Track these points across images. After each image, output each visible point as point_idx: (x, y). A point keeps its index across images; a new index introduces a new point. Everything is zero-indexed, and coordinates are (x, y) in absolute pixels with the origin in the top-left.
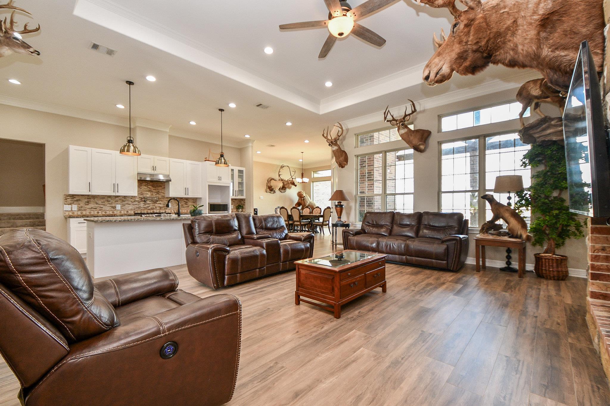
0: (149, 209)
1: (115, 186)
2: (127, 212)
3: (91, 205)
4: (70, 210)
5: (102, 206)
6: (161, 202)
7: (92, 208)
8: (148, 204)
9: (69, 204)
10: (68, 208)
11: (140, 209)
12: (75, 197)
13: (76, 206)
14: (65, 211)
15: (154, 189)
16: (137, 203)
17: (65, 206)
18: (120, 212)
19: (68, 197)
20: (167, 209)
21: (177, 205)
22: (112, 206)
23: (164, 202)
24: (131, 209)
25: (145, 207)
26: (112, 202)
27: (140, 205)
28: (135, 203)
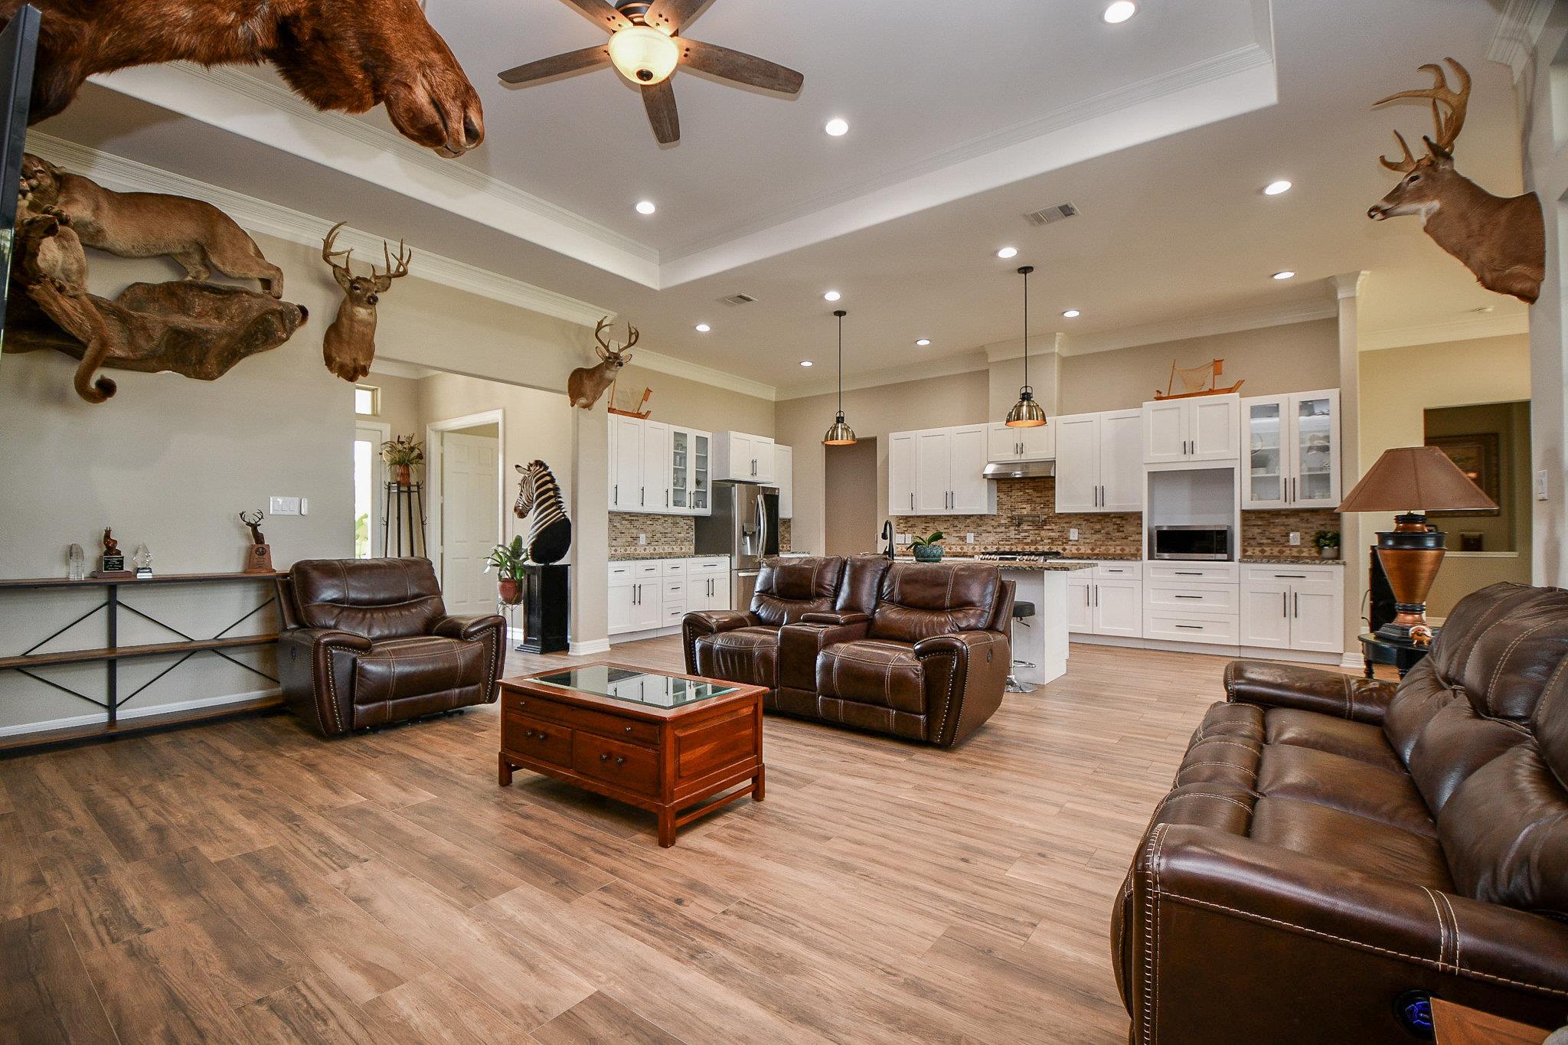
0: (1027, 544)
1: (949, 497)
4: (903, 542)
6: (1053, 526)
8: (1026, 531)
9: (902, 533)
11: (1010, 543)
13: (911, 536)
14: (897, 544)
15: (1038, 495)
16: (1003, 529)
18: (974, 548)
19: (901, 521)
20: (1069, 543)
21: (1094, 534)
22: (960, 536)
23: (1062, 527)
24: (992, 543)
25: (1019, 539)
26: (960, 528)
27: (1008, 534)
28: (999, 530)
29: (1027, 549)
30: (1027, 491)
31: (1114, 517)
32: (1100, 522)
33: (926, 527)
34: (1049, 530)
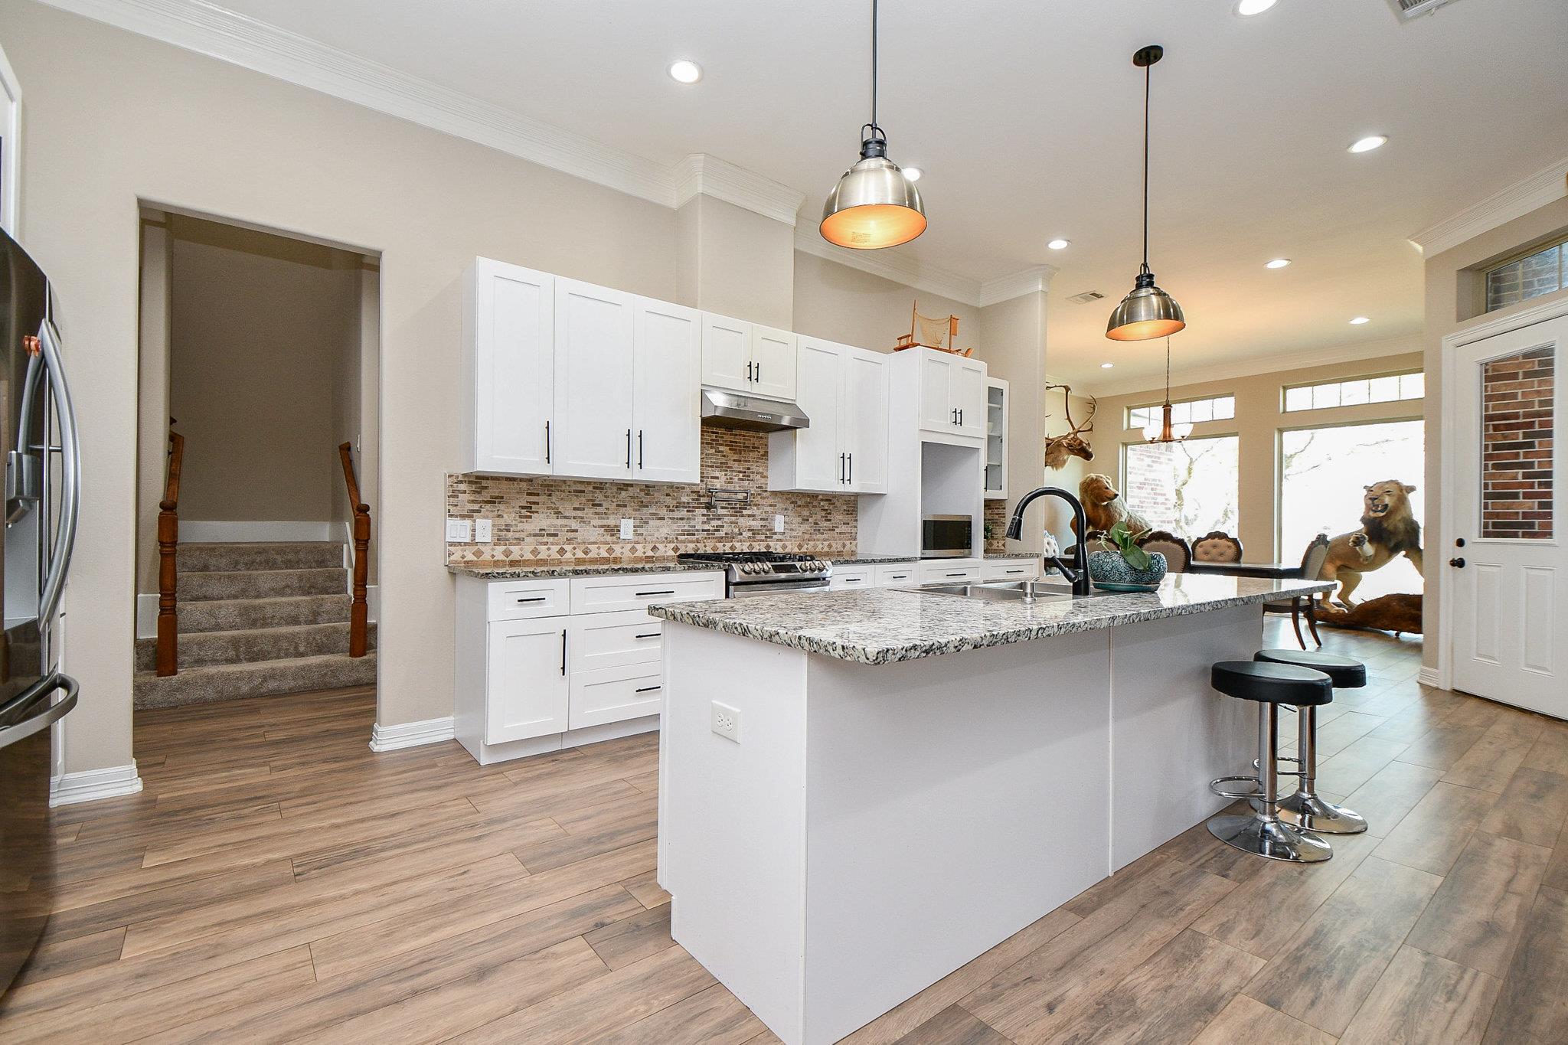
0: (720, 539)
1: (634, 442)
2: (654, 548)
3: (542, 520)
4: (468, 540)
5: (574, 525)
7: (541, 533)
8: (719, 518)
9: (463, 517)
10: (458, 530)
12: (486, 488)
13: (489, 522)
14: (452, 544)
15: (736, 457)
16: (683, 513)
17: (450, 522)
18: (633, 550)
19: (462, 487)
20: (774, 536)
21: (802, 523)
22: (608, 526)
23: (765, 512)
24: (666, 538)
25: (709, 530)
26: (607, 509)
27: (692, 523)
28: (677, 514)
30: (721, 448)
31: (822, 500)
32: (807, 506)
33: (531, 503)
34: (749, 516)
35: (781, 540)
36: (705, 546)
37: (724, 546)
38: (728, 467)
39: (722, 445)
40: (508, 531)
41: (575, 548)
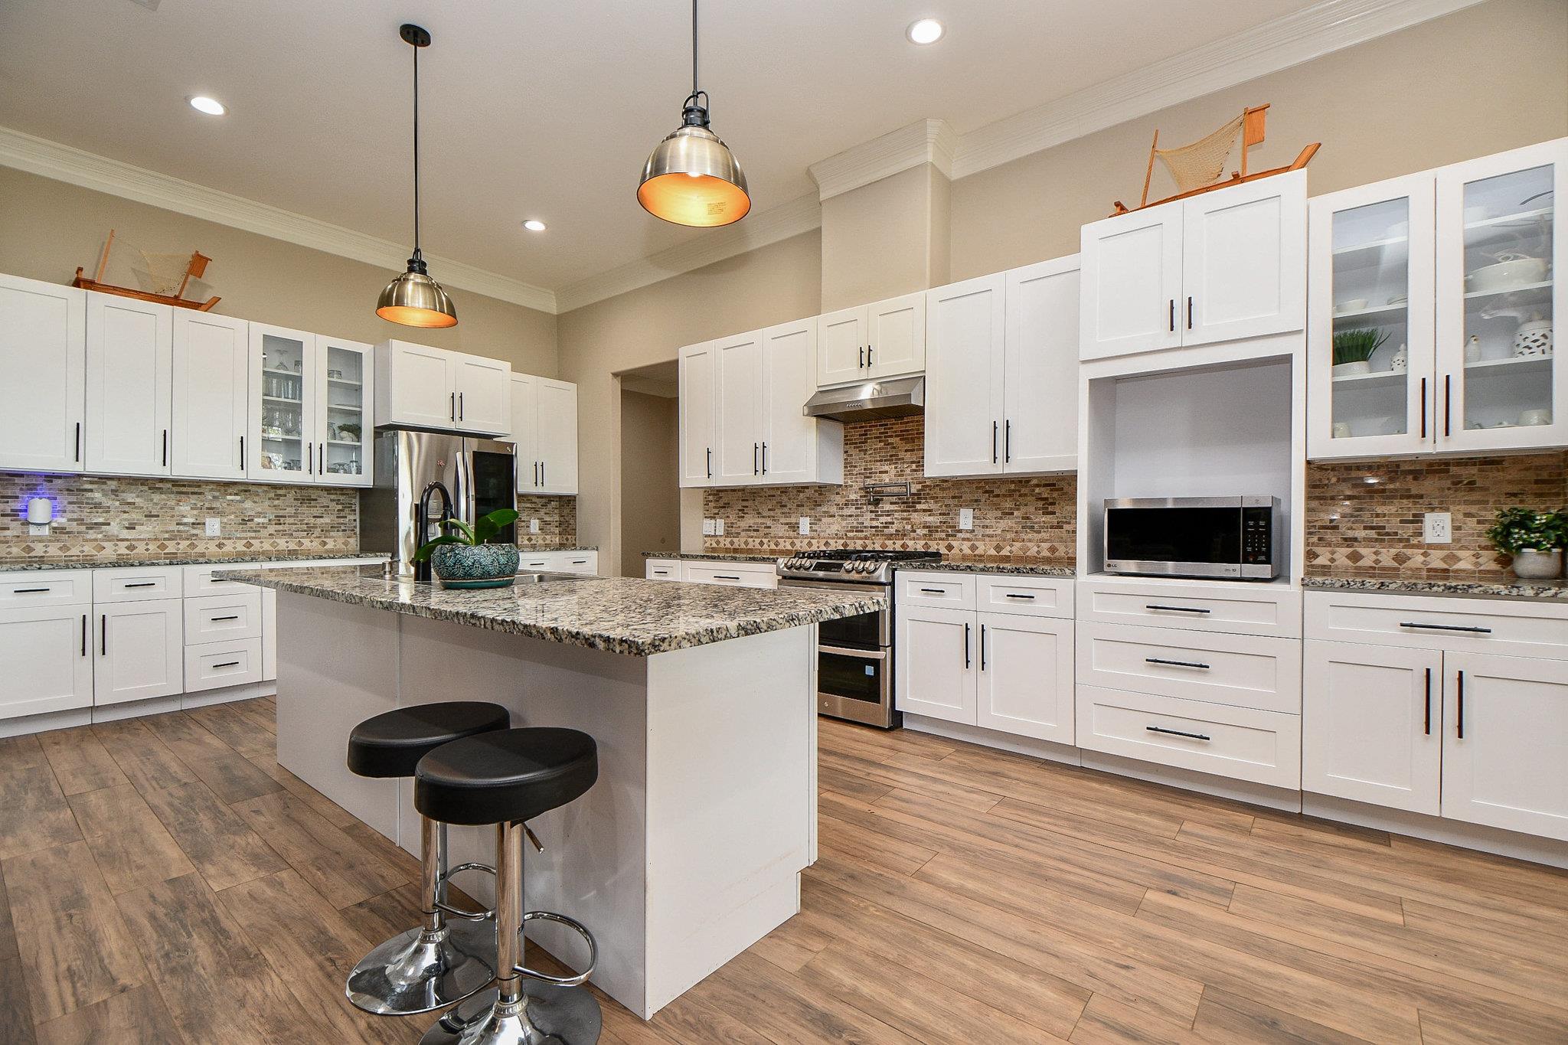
0: (890, 537)
1: (759, 454)
2: (827, 544)
3: (749, 520)
4: (713, 534)
5: (769, 523)
6: (932, 505)
8: (889, 513)
9: (711, 518)
10: (709, 526)
11: (860, 534)
12: (721, 497)
13: (723, 521)
14: (705, 536)
15: (909, 447)
16: (852, 510)
17: (705, 521)
18: (810, 544)
19: (711, 498)
20: (959, 535)
21: (1001, 518)
22: (791, 523)
23: (946, 506)
24: (836, 534)
25: (877, 527)
26: (790, 509)
27: (861, 519)
28: (846, 512)
29: (890, 545)
30: (890, 440)
31: (1038, 486)
32: (1010, 496)
33: (744, 507)
34: (924, 511)
35: (968, 539)
36: (874, 543)
37: (894, 543)
38: (899, 459)
39: (891, 436)
40: (732, 527)
41: (769, 541)
